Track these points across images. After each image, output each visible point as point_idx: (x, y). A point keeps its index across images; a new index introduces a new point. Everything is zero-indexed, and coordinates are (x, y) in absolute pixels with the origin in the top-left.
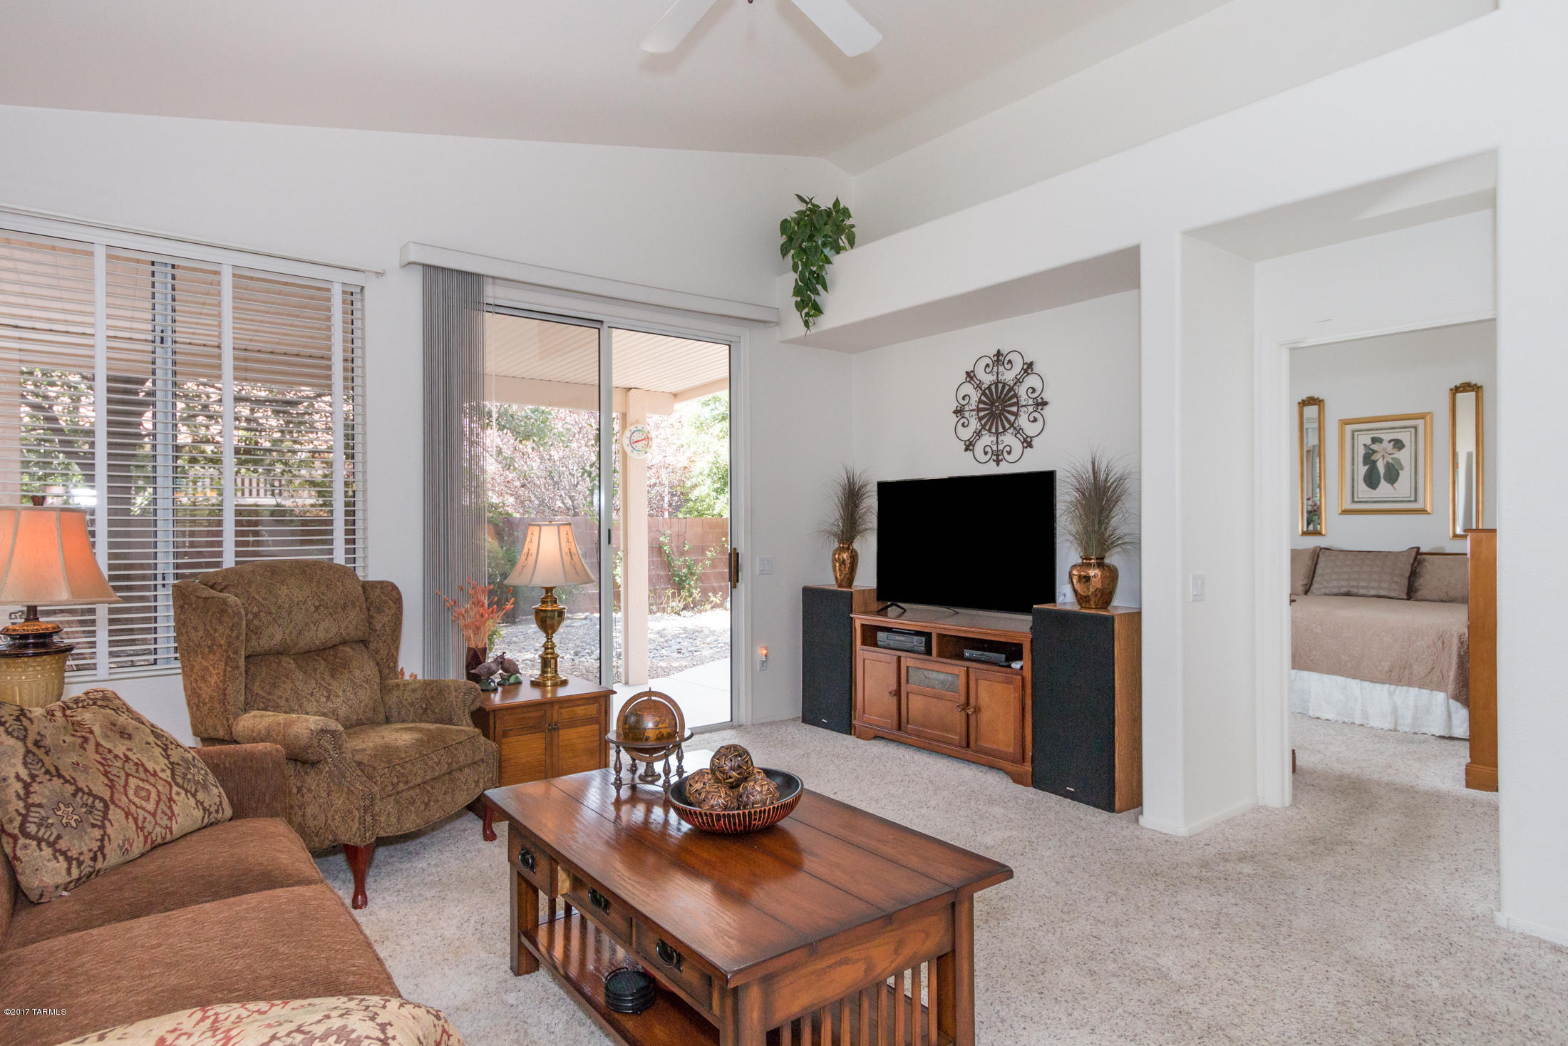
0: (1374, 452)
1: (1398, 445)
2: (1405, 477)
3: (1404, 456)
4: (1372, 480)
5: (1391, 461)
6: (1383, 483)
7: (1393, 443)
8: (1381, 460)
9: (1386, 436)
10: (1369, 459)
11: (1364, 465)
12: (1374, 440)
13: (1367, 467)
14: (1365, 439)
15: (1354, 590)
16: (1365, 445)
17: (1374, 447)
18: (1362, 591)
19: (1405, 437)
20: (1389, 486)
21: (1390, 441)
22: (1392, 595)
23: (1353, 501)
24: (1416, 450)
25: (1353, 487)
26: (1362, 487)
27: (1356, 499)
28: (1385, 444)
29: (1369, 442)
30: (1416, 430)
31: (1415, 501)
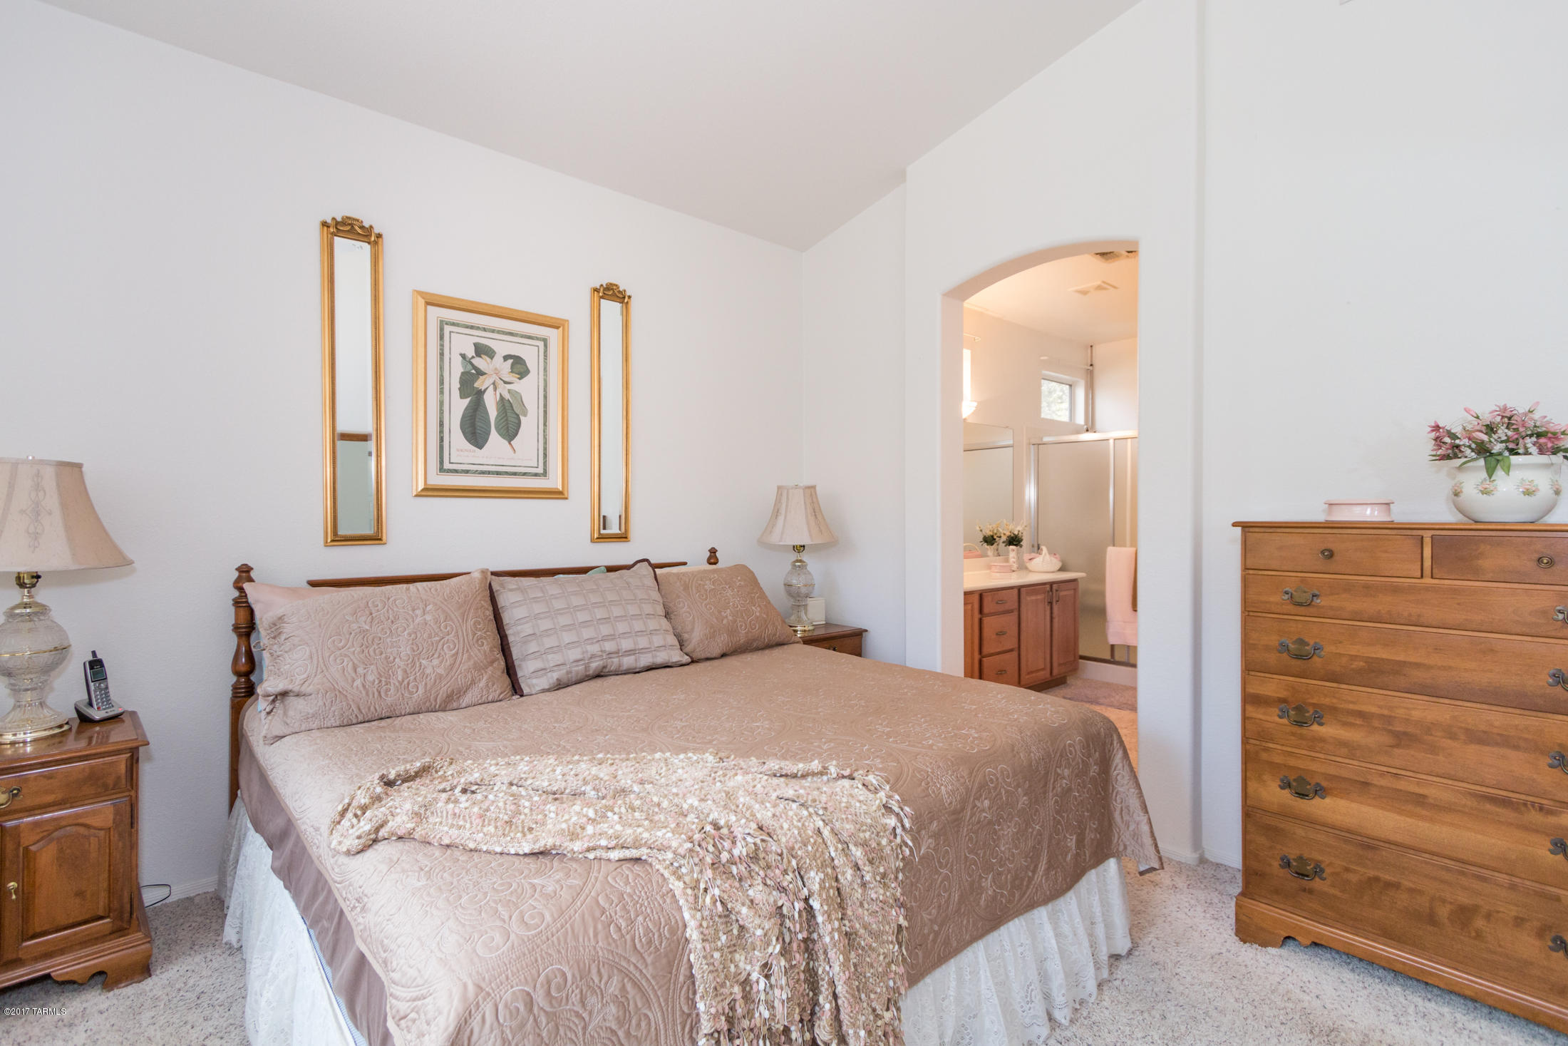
0: (480, 373)
1: (520, 369)
2: (529, 425)
3: (527, 389)
4: (475, 431)
5: (507, 396)
6: (495, 438)
7: (510, 361)
8: (490, 391)
9: (502, 347)
10: (469, 382)
11: (463, 396)
12: (481, 350)
13: (467, 401)
14: (463, 344)
15: (614, 663)
16: (463, 356)
17: (480, 363)
18: (628, 662)
19: (530, 354)
20: (506, 442)
21: (506, 358)
22: (661, 658)
23: (442, 470)
24: (545, 381)
25: (442, 439)
26: (457, 439)
27: (447, 466)
28: (498, 359)
29: (470, 352)
30: (546, 346)
31: (545, 474)
